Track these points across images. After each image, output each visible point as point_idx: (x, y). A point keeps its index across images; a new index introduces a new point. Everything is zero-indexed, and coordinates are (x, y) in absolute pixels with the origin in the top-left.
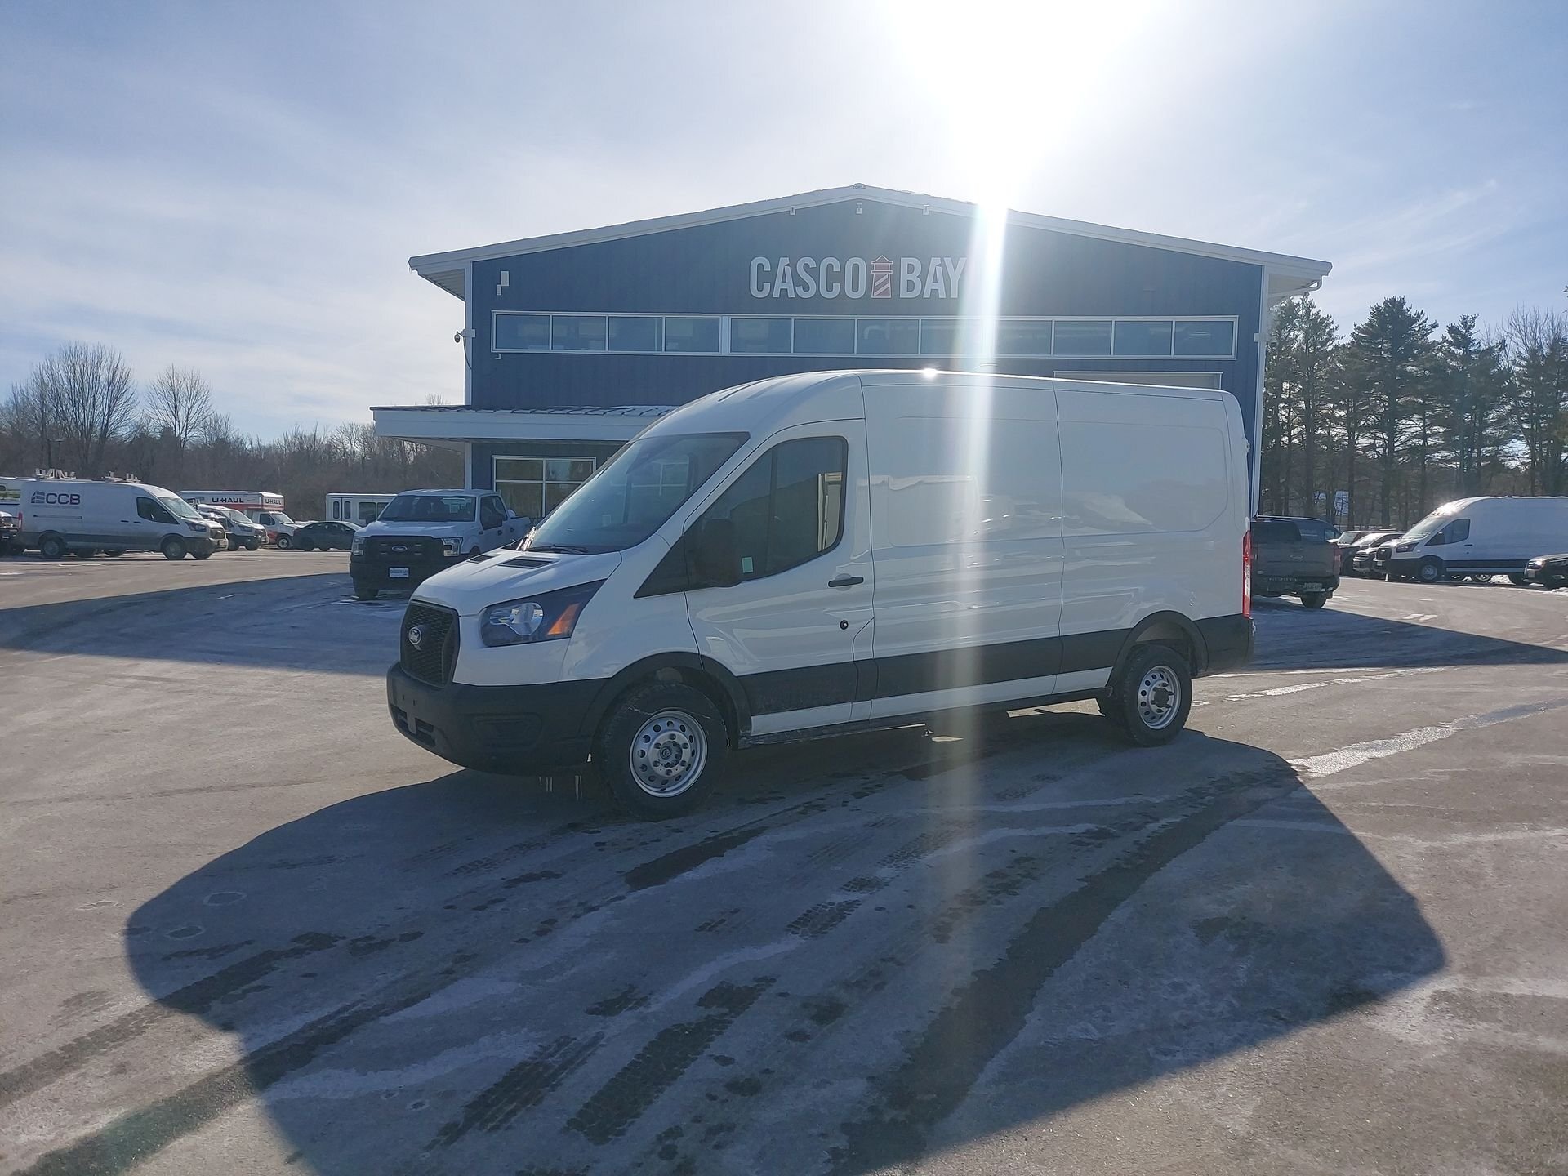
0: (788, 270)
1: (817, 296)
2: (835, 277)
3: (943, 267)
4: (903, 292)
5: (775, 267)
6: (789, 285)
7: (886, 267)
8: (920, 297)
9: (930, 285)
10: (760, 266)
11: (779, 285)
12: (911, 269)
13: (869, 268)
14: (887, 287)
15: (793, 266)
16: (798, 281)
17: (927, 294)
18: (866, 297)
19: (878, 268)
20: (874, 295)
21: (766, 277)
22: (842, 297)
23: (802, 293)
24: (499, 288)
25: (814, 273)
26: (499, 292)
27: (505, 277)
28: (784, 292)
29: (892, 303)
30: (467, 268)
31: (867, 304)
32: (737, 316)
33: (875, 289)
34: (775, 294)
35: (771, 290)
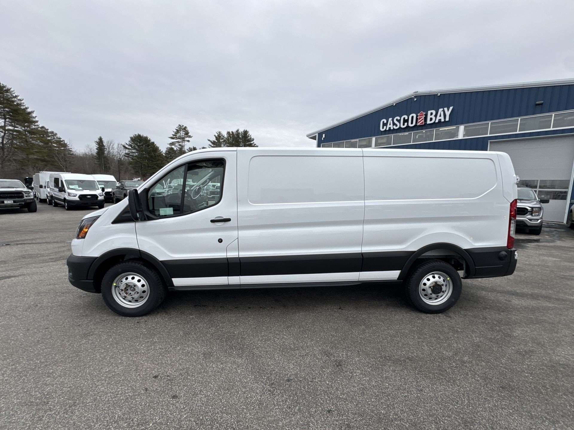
0: (391, 121)
1: (400, 128)
2: (406, 121)
3: (444, 111)
4: (429, 122)
5: (387, 122)
7: (423, 115)
8: (434, 123)
9: (438, 118)
10: (383, 122)
11: (388, 126)
12: (432, 114)
13: (417, 116)
14: (423, 121)
15: (393, 120)
16: (394, 124)
17: (437, 121)
18: (416, 125)
19: (420, 116)
20: (418, 124)
21: (385, 124)
22: (408, 126)
23: (395, 127)
26: (323, 139)
27: (324, 135)
28: (390, 128)
29: (425, 126)
30: (317, 135)
31: (416, 127)
32: (377, 137)
33: (419, 122)
34: (387, 129)
35: (386, 128)
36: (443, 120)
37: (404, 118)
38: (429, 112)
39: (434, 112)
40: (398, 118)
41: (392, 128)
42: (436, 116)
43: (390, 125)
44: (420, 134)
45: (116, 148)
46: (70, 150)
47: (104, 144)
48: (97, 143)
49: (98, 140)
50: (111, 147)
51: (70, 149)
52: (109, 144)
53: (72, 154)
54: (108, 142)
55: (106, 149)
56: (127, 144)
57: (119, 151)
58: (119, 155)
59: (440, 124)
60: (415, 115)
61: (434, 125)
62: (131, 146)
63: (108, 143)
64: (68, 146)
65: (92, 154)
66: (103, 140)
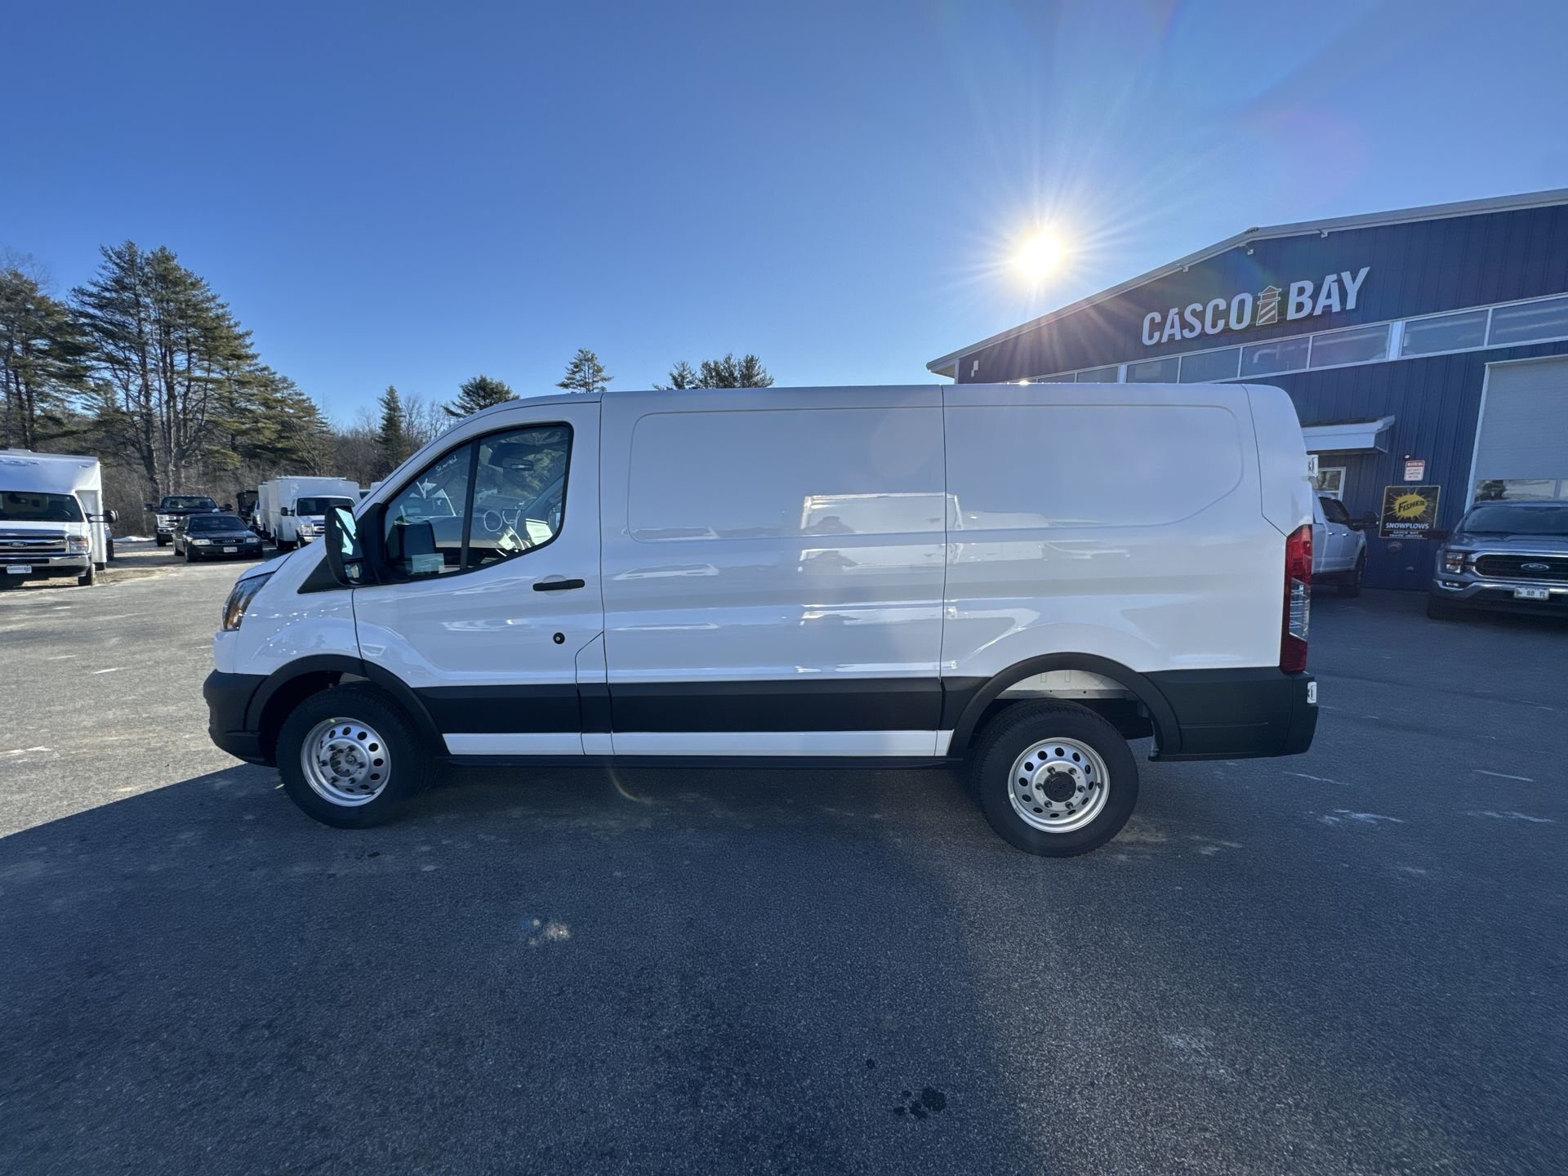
0: (1177, 318)
1: (1203, 334)
2: (1218, 314)
3: (1340, 282)
4: (1292, 314)
5: (1164, 318)
6: (1177, 332)
7: (1274, 295)
8: (1310, 316)
9: (1322, 301)
10: (1152, 320)
11: (1167, 331)
12: (1301, 291)
13: (1256, 299)
14: (1273, 312)
15: (1181, 315)
16: (1185, 325)
17: (1318, 312)
18: (1251, 326)
19: (1264, 298)
20: (1259, 323)
21: (1157, 327)
22: (1227, 330)
23: (1187, 334)
24: (973, 372)
25: (1200, 316)
26: (973, 375)
27: (976, 365)
28: (1172, 336)
29: (1282, 326)
30: (957, 363)
31: (1253, 332)
32: (1131, 363)
33: (1262, 317)
34: (1165, 339)
35: (1161, 336)
36: (1336, 308)
37: (1216, 307)
38: (1294, 287)
39: (1309, 286)
40: (1199, 307)
41: (1178, 337)
42: (1315, 297)
43: (1172, 326)
44: (1266, 351)
45: (426, 413)
46: (323, 423)
47: (399, 404)
48: (385, 402)
49: (386, 397)
50: (415, 411)
51: (324, 420)
52: (411, 405)
53: (327, 432)
54: (410, 399)
55: (405, 417)
56: (454, 404)
57: (434, 422)
58: (433, 432)
59: (1327, 319)
60: (1248, 298)
61: (1311, 323)
62: (463, 407)
63: (409, 402)
64: (320, 412)
65: (371, 431)
66: (397, 394)
